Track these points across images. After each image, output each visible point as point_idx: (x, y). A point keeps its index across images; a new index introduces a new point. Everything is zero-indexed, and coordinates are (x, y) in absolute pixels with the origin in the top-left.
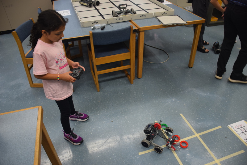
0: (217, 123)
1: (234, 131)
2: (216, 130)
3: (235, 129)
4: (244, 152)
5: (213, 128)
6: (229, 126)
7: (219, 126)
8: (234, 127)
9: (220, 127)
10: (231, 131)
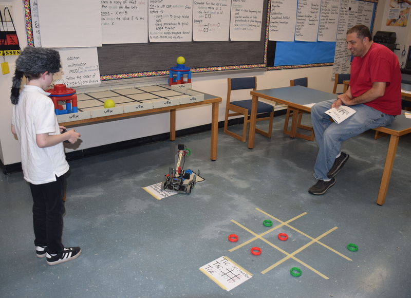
0: (269, 277)
1: (243, 271)
2: (268, 267)
3: (241, 274)
4: (230, 250)
5: (273, 269)
6: (250, 277)
7: (266, 273)
8: (244, 276)
9: (264, 272)
10: (247, 270)
